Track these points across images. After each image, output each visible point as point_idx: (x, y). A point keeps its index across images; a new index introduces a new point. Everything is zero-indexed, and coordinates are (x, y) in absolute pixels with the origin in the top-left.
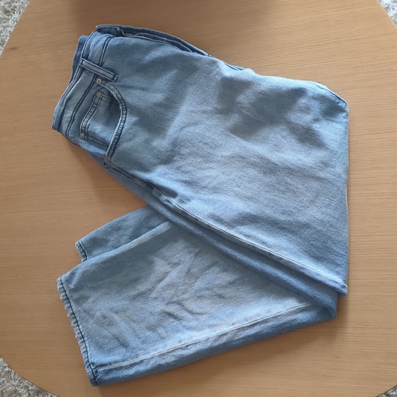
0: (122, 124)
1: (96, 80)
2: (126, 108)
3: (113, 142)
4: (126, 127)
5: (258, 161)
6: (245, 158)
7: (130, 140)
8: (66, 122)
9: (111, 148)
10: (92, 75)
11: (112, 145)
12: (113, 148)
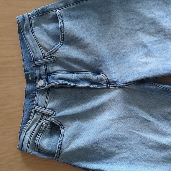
0: (62, 138)
1: (43, 117)
2: (64, 128)
3: (58, 150)
4: (64, 140)
5: (154, 144)
6: (145, 144)
7: (67, 147)
8: (26, 144)
9: (57, 154)
10: (41, 114)
11: (57, 153)
12: (58, 154)
